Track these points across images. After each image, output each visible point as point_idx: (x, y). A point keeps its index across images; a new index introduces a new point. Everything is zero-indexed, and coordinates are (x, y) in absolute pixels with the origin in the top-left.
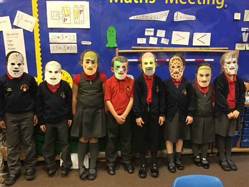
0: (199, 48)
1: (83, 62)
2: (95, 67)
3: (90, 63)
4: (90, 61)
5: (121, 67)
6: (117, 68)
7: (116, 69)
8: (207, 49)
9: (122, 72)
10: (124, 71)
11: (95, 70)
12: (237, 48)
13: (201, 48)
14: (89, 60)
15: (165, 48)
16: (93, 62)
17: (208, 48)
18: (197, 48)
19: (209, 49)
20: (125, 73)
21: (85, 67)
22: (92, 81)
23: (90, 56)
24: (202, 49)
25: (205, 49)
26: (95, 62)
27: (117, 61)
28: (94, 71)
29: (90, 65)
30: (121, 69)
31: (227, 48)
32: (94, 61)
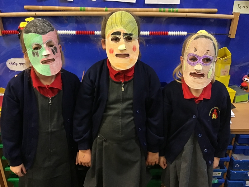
0: (158, 9)
1: (105, 40)
2: (134, 49)
3: (122, 39)
4: (121, 37)
5: (44, 46)
6: (35, 51)
7: (33, 53)
8: (173, 12)
9: (50, 58)
10: (54, 53)
11: (134, 57)
12: (236, 10)
13: (162, 9)
14: (119, 33)
15: (89, 8)
16: (129, 38)
17: (175, 9)
18: (154, 9)
19: (177, 12)
20: (57, 57)
21: (111, 52)
22: (125, 83)
23: (119, 24)
24: (164, 11)
25: (169, 12)
26: (133, 37)
27: (30, 34)
28: (131, 60)
29: (122, 45)
30: (45, 51)
31: (216, 10)
32: (131, 34)
